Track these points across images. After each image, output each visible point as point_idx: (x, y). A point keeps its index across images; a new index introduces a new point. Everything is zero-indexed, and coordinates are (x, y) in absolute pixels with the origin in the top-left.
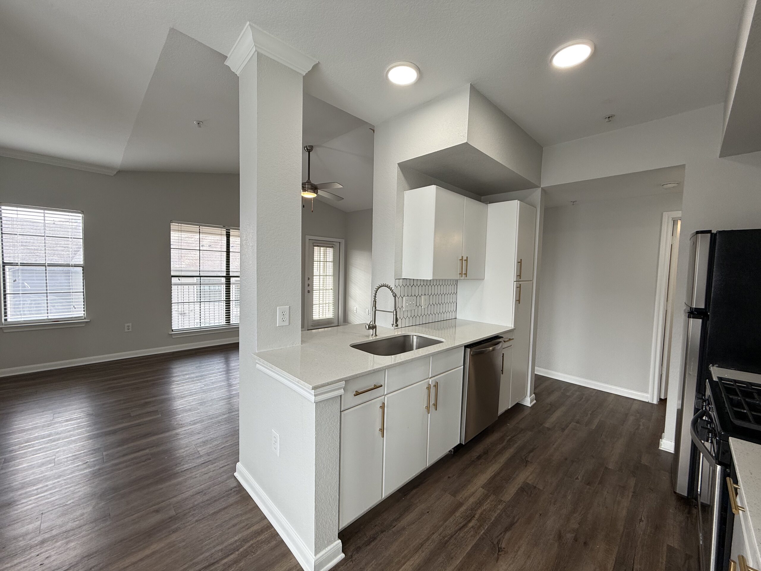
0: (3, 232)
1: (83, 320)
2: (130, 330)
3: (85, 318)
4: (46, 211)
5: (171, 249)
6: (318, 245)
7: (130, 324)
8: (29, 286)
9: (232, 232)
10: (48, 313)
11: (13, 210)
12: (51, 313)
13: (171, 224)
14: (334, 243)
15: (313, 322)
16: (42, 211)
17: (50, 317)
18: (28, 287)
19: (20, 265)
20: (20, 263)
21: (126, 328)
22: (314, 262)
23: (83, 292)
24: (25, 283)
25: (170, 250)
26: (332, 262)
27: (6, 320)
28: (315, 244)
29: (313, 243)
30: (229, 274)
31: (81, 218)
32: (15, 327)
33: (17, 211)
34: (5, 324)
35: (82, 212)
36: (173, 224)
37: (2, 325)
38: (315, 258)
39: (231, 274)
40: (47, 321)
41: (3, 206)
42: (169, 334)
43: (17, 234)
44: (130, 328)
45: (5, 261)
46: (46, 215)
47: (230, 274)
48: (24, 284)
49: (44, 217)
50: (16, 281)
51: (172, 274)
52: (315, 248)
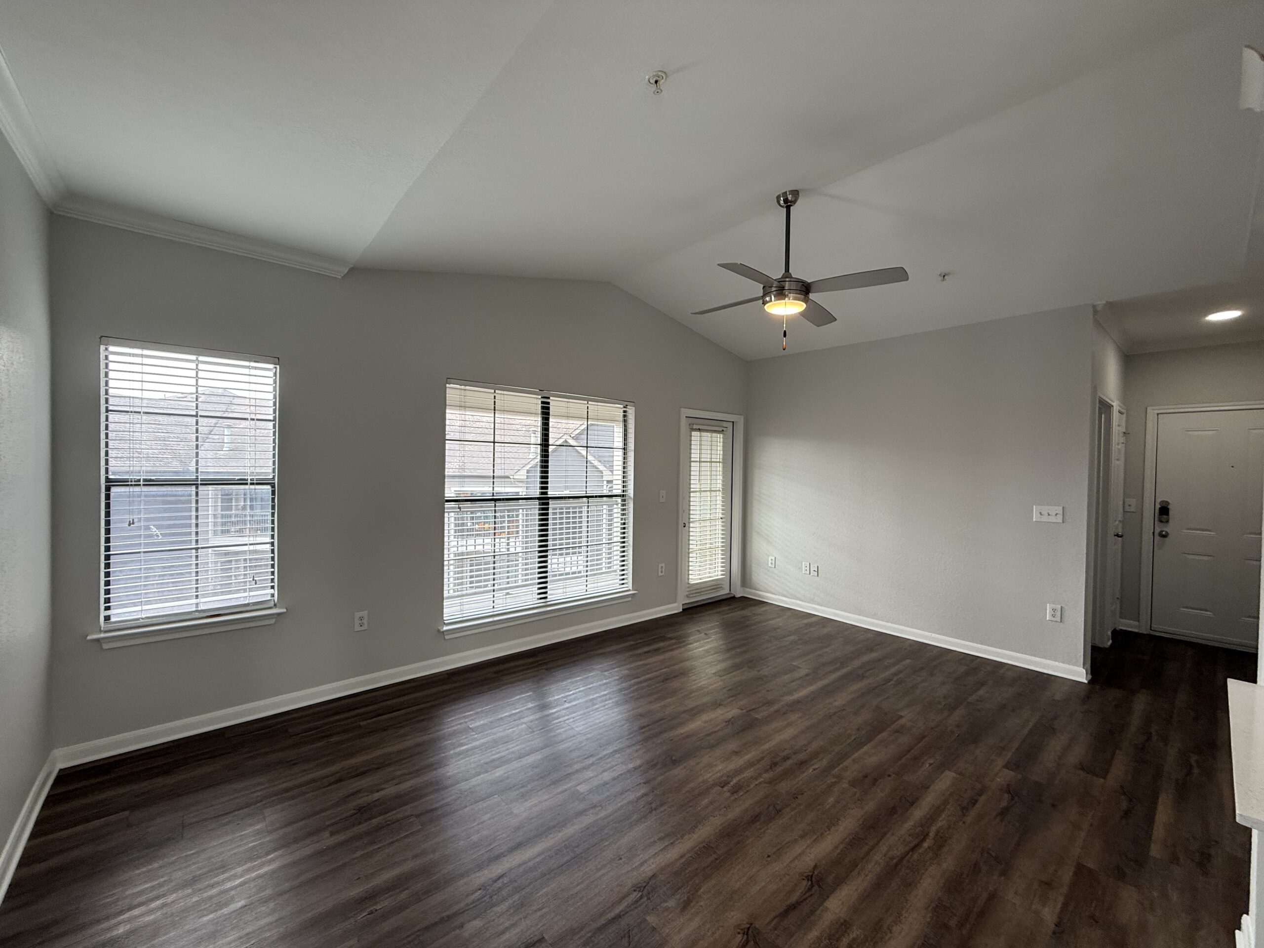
0: (111, 408)
1: (270, 608)
2: (365, 627)
3: (275, 605)
4: (201, 358)
5: (447, 442)
6: (701, 427)
7: (365, 613)
8: (159, 534)
9: (556, 404)
10: (197, 597)
11: (134, 355)
12: (204, 596)
13: (447, 385)
14: (725, 424)
15: (688, 587)
16: (193, 357)
17: (202, 607)
18: (158, 536)
19: (144, 485)
20: (145, 480)
21: (357, 622)
22: (693, 464)
23: (272, 544)
24: (152, 527)
25: (445, 444)
26: (719, 462)
27: (107, 618)
28: (695, 427)
29: (690, 425)
30: (546, 493)
31: (271, 374)
32: (128, 635)
33: (142, 356)
34: (106, 629)
35: (276, 360)
36: (452, 385)
37: (101, 631)
38: (693, 456)
39: (551, 493)
40: (197, 615)
41: (113, 345)
42: (439, 631)
43: (140, 413)
44: (365, 621)
45: (111, 477)
46: (201, 366)
47: (549, 493)
48: (149, 529)
49: (197, 370)
50: (133, 523)
51: (446, 495)
52: (693, 433)
